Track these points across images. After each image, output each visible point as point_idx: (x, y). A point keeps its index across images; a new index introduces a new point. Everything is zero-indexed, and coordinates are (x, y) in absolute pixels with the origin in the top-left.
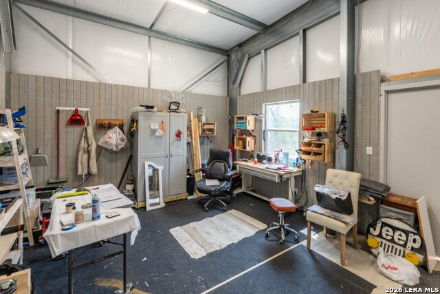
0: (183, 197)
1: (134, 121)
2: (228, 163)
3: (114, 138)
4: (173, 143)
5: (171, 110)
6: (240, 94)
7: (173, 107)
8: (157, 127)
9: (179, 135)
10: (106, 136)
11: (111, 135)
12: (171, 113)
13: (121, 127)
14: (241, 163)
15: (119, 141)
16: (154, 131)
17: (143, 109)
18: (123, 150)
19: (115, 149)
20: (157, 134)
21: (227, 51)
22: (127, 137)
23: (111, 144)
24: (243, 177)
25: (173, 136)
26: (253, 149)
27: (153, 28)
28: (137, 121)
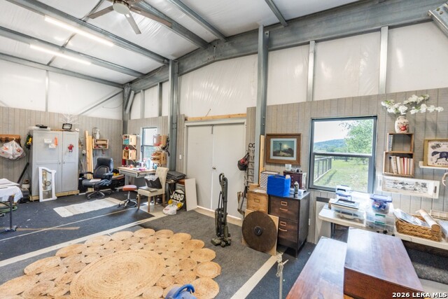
0: (74, 193)
1: (30, 136)
2: (109, 167)
3: (11, 149)
4: (65, 154)
5: (64, 129)
6: (130, 119)
7: (66, 127)
8: (51, 142)
9: (71, 148)
10: (4, 147)
11: (7, 147)
12: (64, 132)
13: (18, 141)
14: (122, 168)
15: (16, 152)
16: (48, 145)
17: (38, 128)
18: (19, 159)
19: (11, 157)
20: (50, 147)
21: (122, 85)
22: (24, 149)
23: (7, 154)
24: (126, 178)
25: (66, 148)
26: (135, 159)
27: (51, 65)
28: (32, 137)
